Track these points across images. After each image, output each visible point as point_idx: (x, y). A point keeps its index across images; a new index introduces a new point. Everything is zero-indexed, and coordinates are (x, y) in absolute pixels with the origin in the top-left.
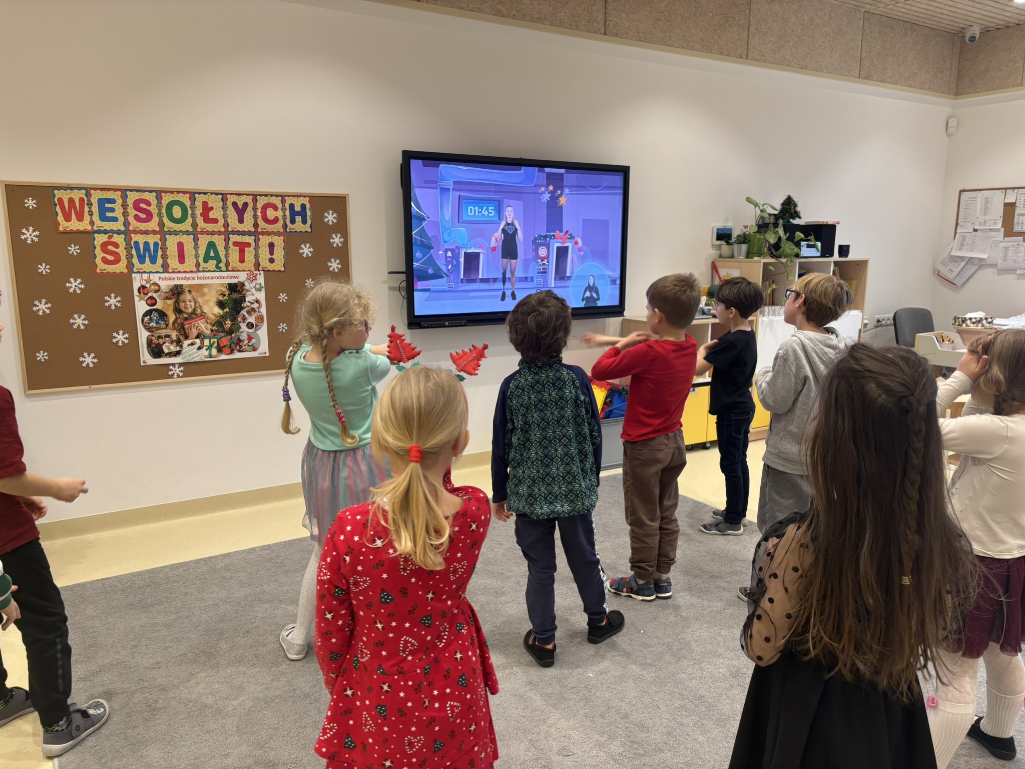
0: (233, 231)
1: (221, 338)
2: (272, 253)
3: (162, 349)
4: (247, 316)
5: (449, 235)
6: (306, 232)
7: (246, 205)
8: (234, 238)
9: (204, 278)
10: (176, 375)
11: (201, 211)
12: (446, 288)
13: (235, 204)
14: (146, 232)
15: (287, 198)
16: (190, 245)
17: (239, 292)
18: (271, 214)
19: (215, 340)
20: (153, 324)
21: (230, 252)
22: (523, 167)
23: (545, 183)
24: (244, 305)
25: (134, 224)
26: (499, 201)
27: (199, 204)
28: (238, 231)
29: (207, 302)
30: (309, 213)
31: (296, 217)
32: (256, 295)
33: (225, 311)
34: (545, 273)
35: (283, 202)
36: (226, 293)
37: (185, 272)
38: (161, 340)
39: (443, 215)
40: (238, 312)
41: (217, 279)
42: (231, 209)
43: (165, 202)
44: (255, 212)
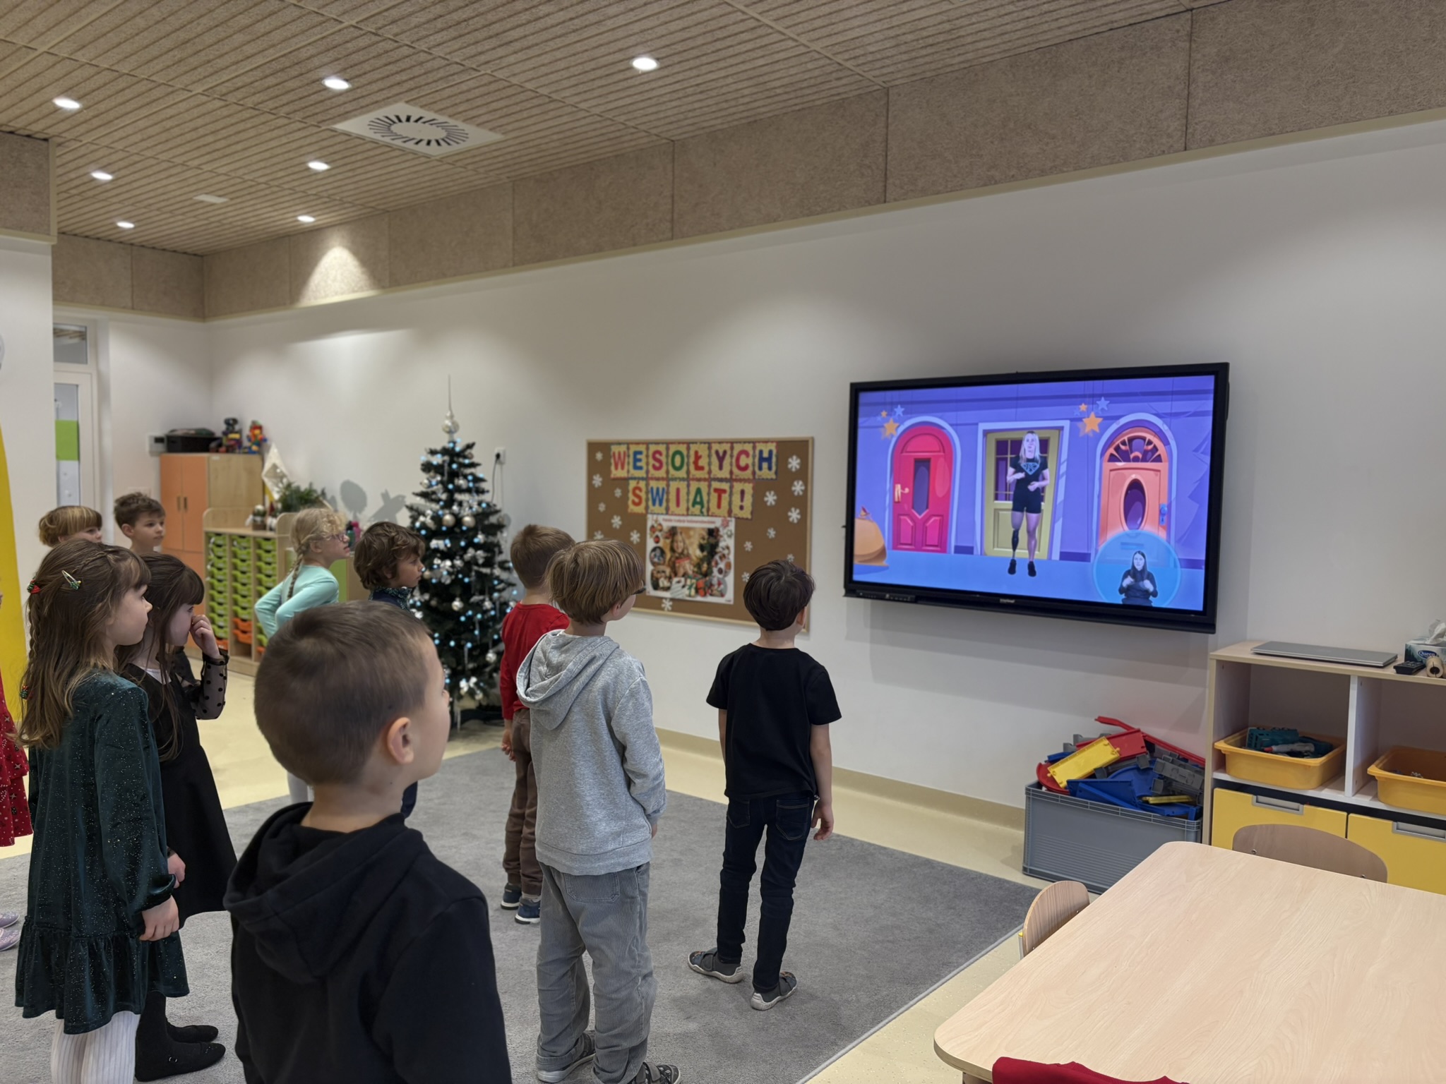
0: (714, 478)
2: (742, 500)
3: (660, 583)
4: (719, 561)
6: (772, 479)
7: (725, 452)
8: (716, 485)
9: (691, 522)
10: (666, 608)
11: (693, 459)
13: (717, 452)
14: (658, 479)
15: (757, 444)
16: (684, 491)
17: (715, 537)
18: (743, 461)
20: (656, 560)
21: (711, 497)
24: (719, 549)
25: (652, 472)
27: (692, 453)
28: (718, 478)
30: (774, 459)
31: (764, 463)
32: (727, 542)
33: (704, 554)
35: (754, 448)
36: (706, 537)
37: (679, 515)
38: (660, 574)
40: (713, 557)
41: (700, 523)
42: (714, 456)
43: (671, 453)
44: (732, 459)
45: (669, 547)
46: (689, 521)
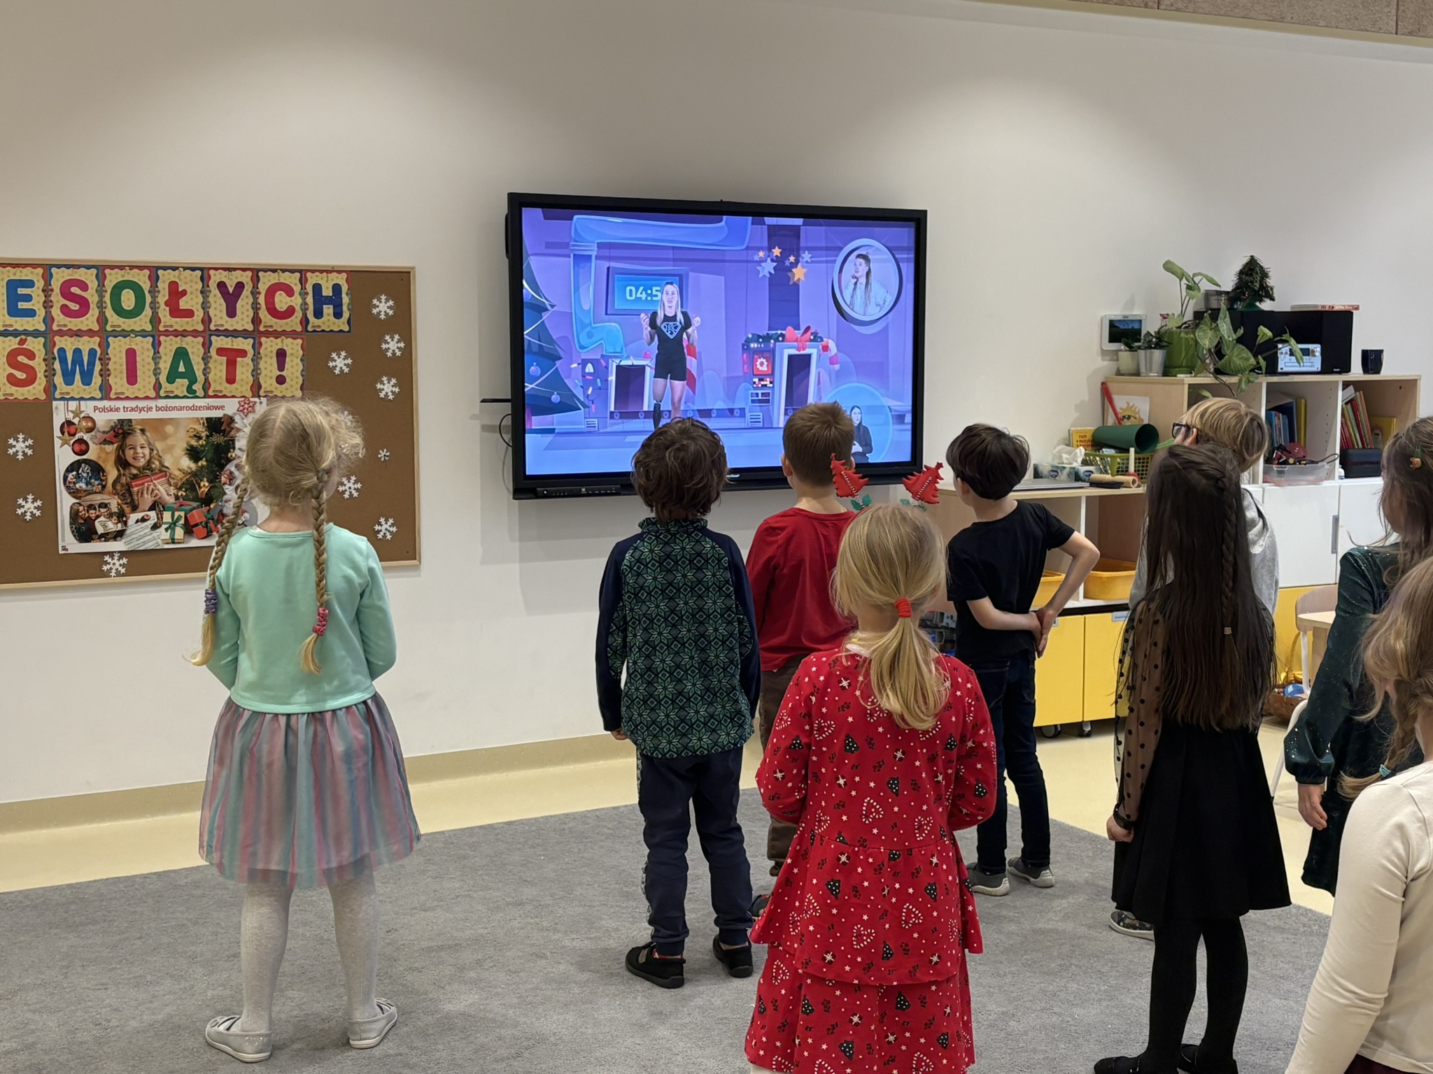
0: (217, 330)
1: (191, 510)
2: (281, 366)
3: (95, 527)
5: (590, 336)
6: (341, 331)
7: (240, 286)
8: (218, 342)
9: (166, 409)
10: (114, 571)
11: (167, 298)
12: (583, 427)
13: (222, 286)
14: (78, 334)
15: (309, 275)
16: (147, 353)
17: (224, 433)
18: (282, 301)
19: (182, 514)
20: (82, 485)
21: (211, 365)
22: (725, 217)
23: (766, 244)
24: (232, 454)
25: (60, 319)
26: (680, 276)
27: (163, 286)
28: (226, 330)
29: (170, 449)
30: (346, 300)
31: (324, 306)
33: (200, 464)
34: (768, 401)
35: (303, 281)
36: (203, 435)
37: (137, 398)
38: (94, 511)
39: (578, 301)
40: (222, 467)
41: (189, 411)
42: (215, 294)
43: (109, 284)
44: (255, 299)
45: (112, 458)
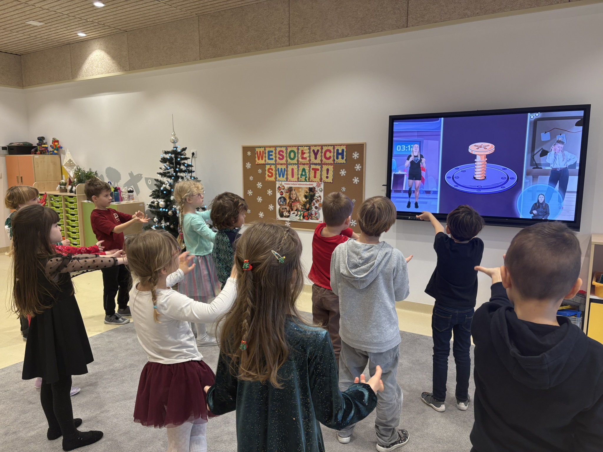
0: (312, 163)
1: (304, 212)
2: (327, 174)
3: (283, 214)
4: (315, 203)
6: (344, 163)
7: (318, 151)
8: (313, 166)
9: (300, 184)
11: (301, 154)
13: (314, 151)
14: (282, 164)
15: (335, 146)
16: (296, 170)
17: (313, 192)
18: (328, 155)
19: (302, 213)
20: (281, 203)
21: (310, 173)
24: (315, 198)
25: (278, 161)
27: (300, 151)
28: (314, 163)
29: (300, 195)
30: (345, 153)
31: (339, 156)
32: (320, 194)
33: (307, 200)
35: (334, 148)
36: (308, 192)
37: (293, 181)
38: (283, 210)
40: (312, 201)
41: (305, 185)
42: (312, 152)
43: (288, 151)
44: (322, 154)
45: (288, 197)
46: (298, 184)
